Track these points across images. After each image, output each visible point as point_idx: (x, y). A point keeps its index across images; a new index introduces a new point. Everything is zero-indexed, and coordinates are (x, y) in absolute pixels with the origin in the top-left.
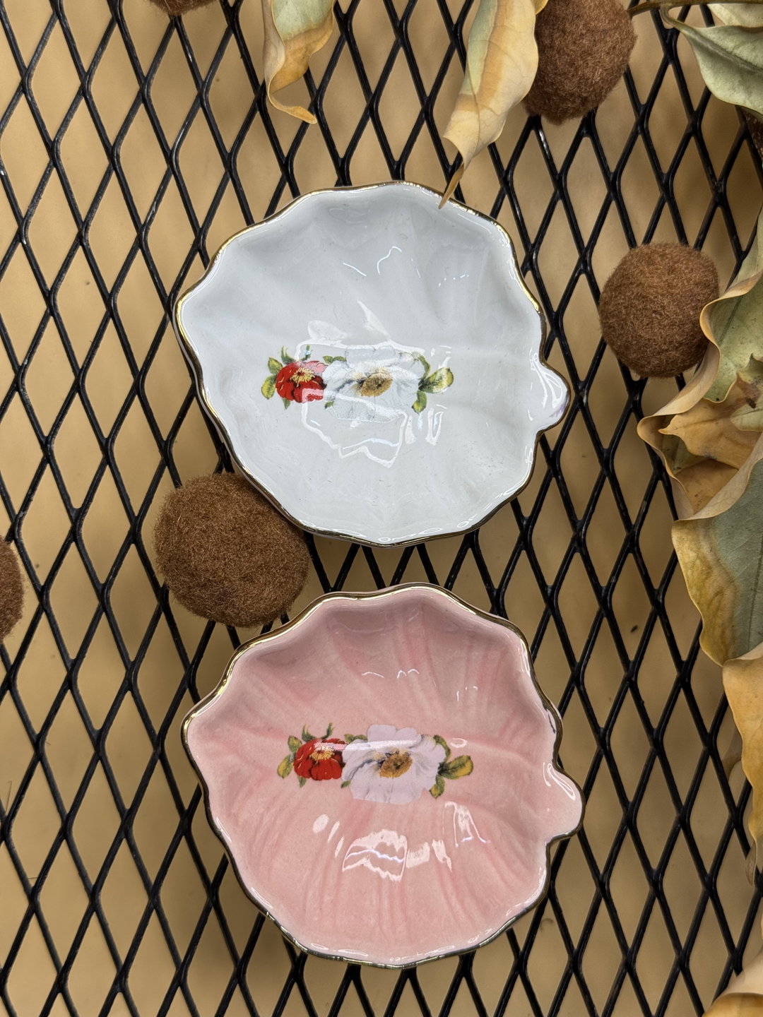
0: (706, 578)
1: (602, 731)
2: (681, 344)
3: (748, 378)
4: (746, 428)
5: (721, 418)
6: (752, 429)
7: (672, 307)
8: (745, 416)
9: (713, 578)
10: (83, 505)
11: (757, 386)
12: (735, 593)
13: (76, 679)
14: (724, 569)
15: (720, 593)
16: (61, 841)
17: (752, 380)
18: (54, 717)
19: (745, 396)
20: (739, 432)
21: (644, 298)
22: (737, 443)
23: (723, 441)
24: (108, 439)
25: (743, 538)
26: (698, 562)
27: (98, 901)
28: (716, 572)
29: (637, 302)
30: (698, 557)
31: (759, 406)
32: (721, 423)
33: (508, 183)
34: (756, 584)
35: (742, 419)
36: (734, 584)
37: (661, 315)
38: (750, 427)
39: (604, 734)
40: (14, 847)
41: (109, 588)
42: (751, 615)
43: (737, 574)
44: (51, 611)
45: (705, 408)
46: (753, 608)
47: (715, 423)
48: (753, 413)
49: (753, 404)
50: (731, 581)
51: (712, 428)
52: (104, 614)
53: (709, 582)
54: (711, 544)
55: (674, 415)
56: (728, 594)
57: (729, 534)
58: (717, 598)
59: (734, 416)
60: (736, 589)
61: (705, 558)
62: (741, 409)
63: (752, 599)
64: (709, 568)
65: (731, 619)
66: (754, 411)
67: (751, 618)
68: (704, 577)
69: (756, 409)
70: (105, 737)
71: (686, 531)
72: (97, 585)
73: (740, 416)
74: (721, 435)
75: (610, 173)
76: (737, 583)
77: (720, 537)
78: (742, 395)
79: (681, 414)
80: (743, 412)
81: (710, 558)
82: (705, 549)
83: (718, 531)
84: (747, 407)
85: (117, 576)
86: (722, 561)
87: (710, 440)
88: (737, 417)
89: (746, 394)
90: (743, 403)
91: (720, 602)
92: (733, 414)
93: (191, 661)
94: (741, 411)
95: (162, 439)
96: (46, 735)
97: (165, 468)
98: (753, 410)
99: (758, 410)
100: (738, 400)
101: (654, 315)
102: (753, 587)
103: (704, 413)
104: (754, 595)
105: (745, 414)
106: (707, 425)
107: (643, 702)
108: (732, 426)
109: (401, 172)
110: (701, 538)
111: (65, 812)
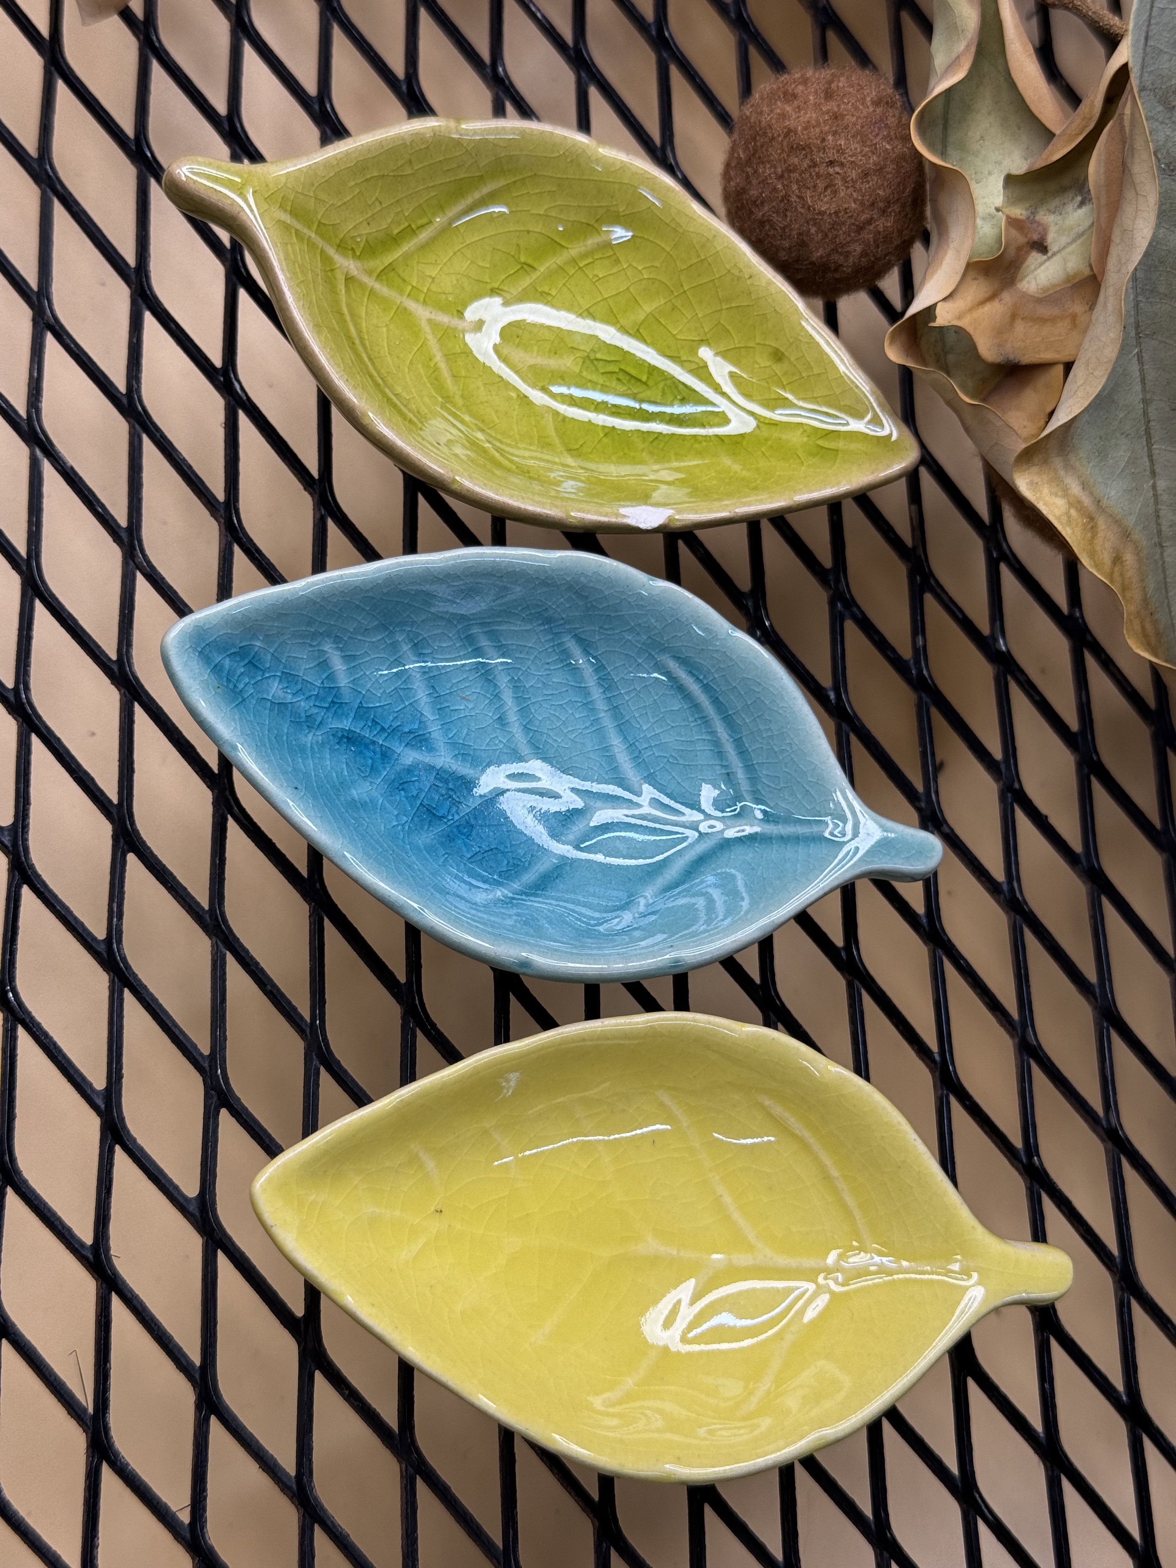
0: (1093, 537)
1: (1005, 887)
2: (889, 203)
3: (1019, 212)
4: (1048, 289)
5: (1002, 290)
6: (1059, 285)
7: (855, 146)
8: (1039, 271)
9: (1101, 535)
10: (16, 816)
11: (1037, 218)
12: (1138, 554)
13: (122, 1120)
14: (1111, 516)
15: (1117, 559)
16: (207, 1420)
17: (1024, 212)
18: (109, 1204)
19: (1025, 240)
20: (1039, 301)
21: (804, 148)
22: (1042, 321)
23: (1020, 327)
24: (16, 690)
25: (1121, 453)
26: (1073, 512)
27: (316, 1499)
28: (1102, 522)
29: (796, 160)
30: (1071, 505)
31: (1053, 248)
32: (1007, 297)
33: (504, 81)
34: (1159, 532)
35: (1036, 279)
36: (1131, 541)
37: (842, 165)
38: (1054, 286)
39: (1012, 890)
40: (128, 1464)
41: (119, 941)
42: (1167, 592)
43: (1130, 521)
44: (32, 1018)
45: (975, 279)
46: (1165, 578)
47: (997, 300)
48: (1047, 264)
49: (1041, 247)
50: (1126, 535)
51: (996, 310)
52: (127, 993)
53: (1099, 541)
54: (1079, 478)
55: (935, 305)
56: (1129, 558)
57: (1099, 453)
58: (1116, 569)
59: (1022, 280)
60: (1137, 547)
61: (1079, 502)
62: (1027, 263)
63: (1160, 562)
64: (1092, 519)
65: (1145, 601)
66: (1049, 258)
67: (1167, 597)
68: (1089, 535)
69: (1050, 254)
70: (214, 1203)
71: (1035, 469)
72: (94, 945)
73: (1031, 276)
74: (1014, 317)
75: (649, 24)
76: (1137, 536)
77: (1089, 462)
78: (1021, 240)
79: (944, 299)
80: (1033, 267)
81: (1087, 501)
82: (1075, 489)
83: (1082, 455)
84: (1035, 257)
85: (125, 917)
86: (1105, 503)
87: (1002, 330)
88: (1027, 279)
89: (1026, 237)
90: (1028, 253)
91: (1122, 575)
92: (1019, 277)
93: (307, 1017)
94: (1028, 266)
95: (110, 659)
96: (108, 1240)
97: (133, 706)
98: (1045, 257)
99: (1054, 254)
100: (1019, 249)
101: (831, 170)
102: (1156, 540)
103: (976, 290)
104: (1162, 554)
105: (1036, 269)
106: (988, 308)
107: (1046, 817)
108: (1024, 295)
109: (329, 109)
110: (1062, 473)
111: (192, 1364)
